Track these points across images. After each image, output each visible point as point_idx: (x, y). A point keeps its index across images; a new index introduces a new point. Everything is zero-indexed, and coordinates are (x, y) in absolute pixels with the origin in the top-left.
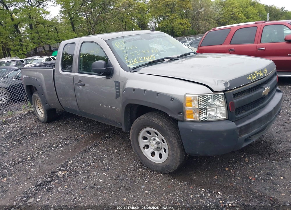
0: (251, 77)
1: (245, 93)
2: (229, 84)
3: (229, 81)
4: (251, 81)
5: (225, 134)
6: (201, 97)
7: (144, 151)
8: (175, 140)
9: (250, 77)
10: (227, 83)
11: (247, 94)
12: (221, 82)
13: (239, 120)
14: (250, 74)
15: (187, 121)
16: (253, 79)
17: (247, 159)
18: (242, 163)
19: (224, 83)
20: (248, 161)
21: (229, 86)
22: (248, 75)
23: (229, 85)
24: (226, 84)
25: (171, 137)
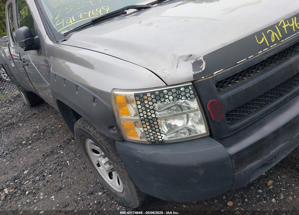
0: (269, 36)
1: (252, 72)
2: (204, 63)
3: (205, 57)
4: (267, 47)
5: (202, 172)
6: (149, 95)
7: (99, 169)
8: (122, 168)
9: (264, 38)
10: (200, 62)
11: (257, 74)
12: (186, 60)
13: (237, 133)
14: (265, 30)
15: (128, 141)
16: (273, 41)
17: (270, 182)
18: (260, 191)
19: (193, 61)
20: (271, 187)
21: (203, 69)
22: (259, 34)
23: (203, 67)
24: (196, 64)
25: (116, 163)
